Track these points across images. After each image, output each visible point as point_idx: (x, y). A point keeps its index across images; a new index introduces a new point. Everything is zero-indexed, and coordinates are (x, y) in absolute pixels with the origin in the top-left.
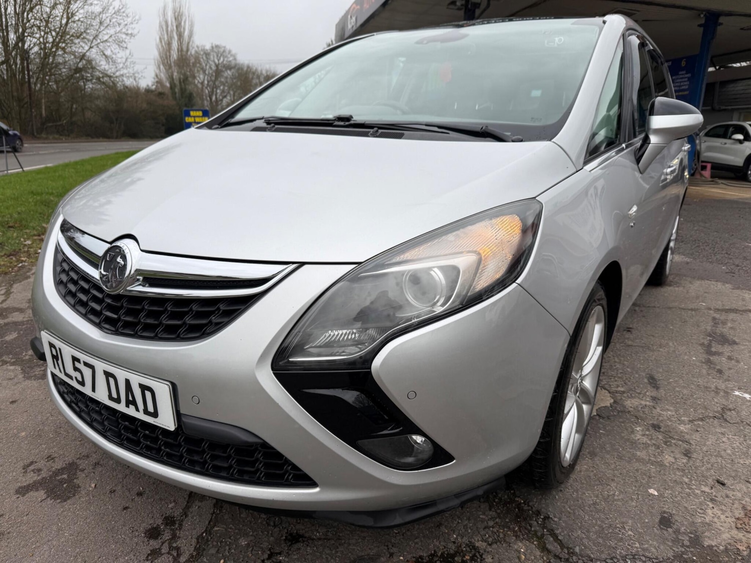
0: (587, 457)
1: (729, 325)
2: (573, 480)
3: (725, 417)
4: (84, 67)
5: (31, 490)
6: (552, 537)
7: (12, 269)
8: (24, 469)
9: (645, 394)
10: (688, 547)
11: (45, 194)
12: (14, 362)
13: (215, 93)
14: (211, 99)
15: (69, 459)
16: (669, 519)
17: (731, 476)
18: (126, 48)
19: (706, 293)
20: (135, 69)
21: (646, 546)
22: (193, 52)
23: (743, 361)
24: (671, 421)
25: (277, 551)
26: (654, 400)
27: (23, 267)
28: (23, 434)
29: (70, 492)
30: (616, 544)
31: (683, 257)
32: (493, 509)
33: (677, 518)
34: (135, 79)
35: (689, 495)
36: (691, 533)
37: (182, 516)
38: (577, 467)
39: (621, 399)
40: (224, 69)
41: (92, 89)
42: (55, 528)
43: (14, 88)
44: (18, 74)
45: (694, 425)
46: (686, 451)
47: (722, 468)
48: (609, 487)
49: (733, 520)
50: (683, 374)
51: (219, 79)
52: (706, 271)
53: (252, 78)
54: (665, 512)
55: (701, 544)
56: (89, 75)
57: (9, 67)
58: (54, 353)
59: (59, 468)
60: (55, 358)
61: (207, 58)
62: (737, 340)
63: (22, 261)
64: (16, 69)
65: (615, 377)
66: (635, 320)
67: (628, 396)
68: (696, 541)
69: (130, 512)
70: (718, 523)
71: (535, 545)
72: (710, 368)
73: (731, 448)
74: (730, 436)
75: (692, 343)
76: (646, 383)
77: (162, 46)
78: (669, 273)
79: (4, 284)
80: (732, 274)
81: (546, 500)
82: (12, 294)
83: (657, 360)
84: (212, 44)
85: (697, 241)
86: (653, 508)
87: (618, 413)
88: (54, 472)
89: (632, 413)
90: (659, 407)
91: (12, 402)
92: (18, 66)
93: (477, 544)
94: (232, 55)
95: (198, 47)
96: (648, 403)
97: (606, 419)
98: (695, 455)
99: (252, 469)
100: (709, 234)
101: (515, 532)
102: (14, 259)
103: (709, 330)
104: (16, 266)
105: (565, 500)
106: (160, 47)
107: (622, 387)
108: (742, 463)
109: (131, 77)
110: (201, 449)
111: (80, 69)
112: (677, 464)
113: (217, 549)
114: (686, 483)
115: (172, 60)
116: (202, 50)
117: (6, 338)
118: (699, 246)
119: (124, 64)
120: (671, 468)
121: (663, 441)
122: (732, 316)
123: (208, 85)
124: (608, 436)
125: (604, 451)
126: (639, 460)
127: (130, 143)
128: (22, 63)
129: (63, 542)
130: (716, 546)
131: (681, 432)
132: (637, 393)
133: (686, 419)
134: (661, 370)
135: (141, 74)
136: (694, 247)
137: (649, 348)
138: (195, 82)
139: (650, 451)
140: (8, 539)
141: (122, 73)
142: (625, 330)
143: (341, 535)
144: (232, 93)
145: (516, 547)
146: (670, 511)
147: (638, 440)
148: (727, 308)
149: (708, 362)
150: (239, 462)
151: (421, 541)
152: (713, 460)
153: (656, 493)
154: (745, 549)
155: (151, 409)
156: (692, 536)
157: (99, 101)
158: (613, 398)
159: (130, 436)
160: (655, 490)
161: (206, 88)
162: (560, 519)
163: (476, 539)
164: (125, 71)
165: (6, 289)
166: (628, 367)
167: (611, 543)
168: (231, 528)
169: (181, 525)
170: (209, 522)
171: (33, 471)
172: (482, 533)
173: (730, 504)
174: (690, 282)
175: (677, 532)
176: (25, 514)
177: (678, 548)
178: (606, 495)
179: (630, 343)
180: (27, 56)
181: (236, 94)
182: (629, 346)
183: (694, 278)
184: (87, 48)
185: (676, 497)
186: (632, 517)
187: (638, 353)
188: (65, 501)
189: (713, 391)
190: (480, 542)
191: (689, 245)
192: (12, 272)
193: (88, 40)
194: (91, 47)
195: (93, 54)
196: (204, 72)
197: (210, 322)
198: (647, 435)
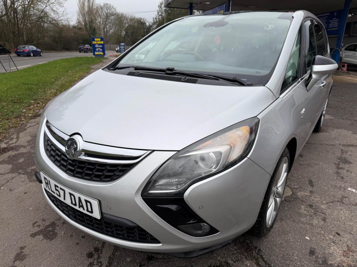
0: (279, 221)
1: (349, 153)
2: (272, 232)
3: (343, 201)
4: (43, 16)
5: (37, 235)
6: (262, 259)
7: (18, 125)
8: (33, 225)
9: (307, 189)
10: (321, 264)
11: (29, 85)
12: (24, 173)
13: (106, 27)
14: (104, 30)
15: (52, 221)
16: (314, 251)
17: (343, 231)
18: (63, 6)
19: (339, 136)
20: (68, 17)
21: (303, 264)
22: (95, 7)
23: (354, 172)
24: (318, 203)
25: (143, 264)
26: (311, 192)
27: (23, 124)
28: (31, 208)
29: (53, 236)
30: (289, 263)
31: (330, 116)
32: (236, 246)
33: (317, 251)
34: (68, 22)
35: (323, 239)
36: (323, 258)
37: (102, 247)
38: (274, 226)
39: (296, 192)
40: (110, 16)
41: (47, 27)
42: (48, 253)
43: (11, 27)
44: (12, 20)
45: (328, 205)
46: (324, 218)
47: (339, 227)
48: (288, 236)
49: (343, 252)
50: (325, 179)
51: (108, 20)
52: (340, 124)
53: (124, 20)
54: (312, 248)
55: (327, 263)
56: (46, 20)
57: (8, 17)
58: (46, 181)
59: (48, 224)
60: (47, 183)
61: (102, 10)
62: (352, 161)
63: (22, 121)
64: (11, 18)
65: (293, 180)
66: (305, 151)
67: (299, 190)
68: (325, 262)
69: (80, 245)
70: (335, 253)
71: (254, 262)
72: (338, 176)
73: (344, 217)
74: (345, 211)
75: (330, 163)
76: (308, 184)
77: (80, 5)
78: (322, 126)
79: (15, 133)
80: (352, 126)
81: (259, 241)
82: (20, 138)
83: (313, 172)
84: (104, 3)
85: (337, 107)
86: (307, 246)
87: (294, 199)
88: (46, 227)
89: (300, 199)
90: (313, 196)
91: (25, 193)
92: (12, 16)
93: (229, 262)
94: (114, 9)
95: (97, 5)
96: (308, 194)
97: (288, 202)
98: (327, 220)
99: (133, 235)
100: (343, 103)
101: (245, 256)
102: (19, 119)
103: (339, 156)
104: (20, 123)
105: (268, 242)
106: (79, 5)
107: (297, 186)
108: (349, 224)
109: (66, 20)
110: (111, 227)
111: (41, 17)
112: (319, 225)
113: (117, 263)
114: (323, 234)
115: (85, 11)
116: (99, 6)
117: (19, 161)
118: (338, 110)
119: (62, 14)
120: (316, 227)
121: (314, 213)
122: (351, 148)
123: (102, 23)
124: (289, 210)
125: (287, 218)
126: (302, 222)
127: (66, 53)
128: (14, 15)
129: (52, 259)
130: (334, 264)
131: (322, 209)
132: (303, 189)
133: (325, 202)
134: (315, 177)
135: (70, 19)
136: (336, 110)
137: (310, 166)
138: (96, 22)
139: (307, 218)
140: (29, 257)
141: (61, 19)
142: (299, 156)
143: (170, 257)
144: (114, 27)
145: (246, 263)
146: (314, 247)
147: (302, 212)
148: (349, 144)
149: (337, 173)
150: (127, 233)
151: (205, 260)
152: (336, 223)
153: (309, 239)
154: (346, 266)
155: (90, 210)
156: (323, 259)
157: (51, 32)
158: (292, 191)
159: (81, 218)
160: (308, 237)
161: (102, 25)
162: (265, 251)
163: (229, 259)
164: (63, 18)
165: (16, 135)
166: (300, 176)
167: (287, 262)
168: (123, 253)
169: (101, 251)
170: (114, 250)
171: (37, 226)
172: (231, 256)
173: (342, 244)
174: (332, 130)
175: (317, 257)
176: (35, 246)
177: (317, 265)
178: (286, 240)
179: (301, 163)
180: (16, 11)
181: (116, 28)
182: (301, 164)
183: (334, 128)
184: (44, 7)
185: (317, 241)
186: (297, 250)
187: (305, 168)
188: (52, 240)
189: (339, 188)
190: (230, 261)
191: (333, 109)
192: (19, 126)
193: (45, 3)
194: (46, 6)
195: (48, 9)
196: (101, 17)
197: (115, 174)
198: (307, 210)
